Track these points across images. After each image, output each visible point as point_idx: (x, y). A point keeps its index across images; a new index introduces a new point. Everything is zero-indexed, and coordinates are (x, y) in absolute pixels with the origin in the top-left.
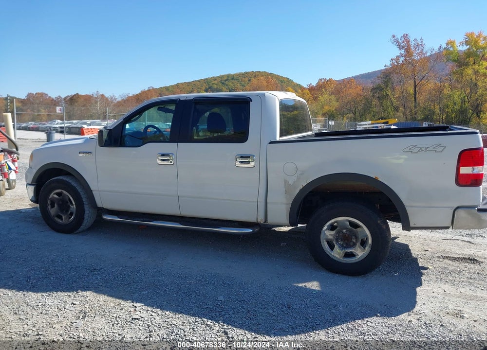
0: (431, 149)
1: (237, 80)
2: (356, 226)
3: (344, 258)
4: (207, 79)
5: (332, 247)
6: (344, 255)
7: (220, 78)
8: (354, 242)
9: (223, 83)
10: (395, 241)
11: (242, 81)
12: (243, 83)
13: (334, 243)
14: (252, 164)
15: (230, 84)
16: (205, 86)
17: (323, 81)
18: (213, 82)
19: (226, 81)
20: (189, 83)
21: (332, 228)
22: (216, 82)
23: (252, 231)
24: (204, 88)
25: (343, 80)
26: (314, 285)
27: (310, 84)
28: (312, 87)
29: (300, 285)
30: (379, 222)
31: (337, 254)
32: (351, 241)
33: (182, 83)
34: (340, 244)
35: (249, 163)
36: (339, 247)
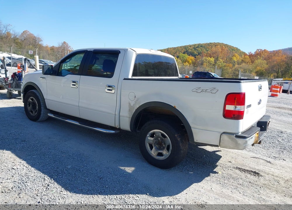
0: (209, 91)
1: (204, 47)
2: (165, 137)
3: (157, 156)
4: (186, 46)
5: (151, 148)
6: (157, 154)
7: (194, 46)
8: (163, 147)
9: (195, 49)
10: (216, 153)
11: (207, 48)
12: (208, 49)
13: (153, 145)
14: (113, 91)
15: (200, 49)
16: (184, 50)
17: (259, 51)
18: (189, 48)
19: (197, 47)
20: (175, 48)
21: (152, 135)
22: (191, 48)
23: (114, 132)
24: (183, 51)
25: (274, 51)
26: (129, 170)
27: (251, 52)
28: (252, 54)
29: (121, 168)
30: (176, 135)
31: (153, 153)
32: (162, 146)
33: (170, 48)
34: (157, 147)
35: (111, 90)
36: (156, 149)
